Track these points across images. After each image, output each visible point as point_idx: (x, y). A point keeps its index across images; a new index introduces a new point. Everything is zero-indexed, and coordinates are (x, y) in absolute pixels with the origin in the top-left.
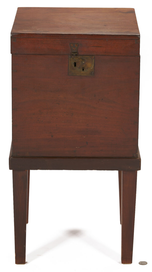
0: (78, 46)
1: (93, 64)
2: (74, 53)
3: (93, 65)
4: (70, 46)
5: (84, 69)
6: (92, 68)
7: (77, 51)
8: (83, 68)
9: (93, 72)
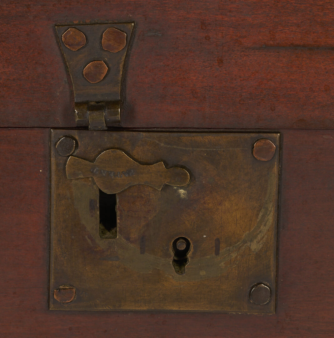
0: (130, 44)
1: (272, 208)
2: (98, 107)
3: (271, 218)
4: (59, 42)
5: (189, 255)
6: (255, 246)
7: (118, 89)
8: (182, 247)
9: (273, 274)
